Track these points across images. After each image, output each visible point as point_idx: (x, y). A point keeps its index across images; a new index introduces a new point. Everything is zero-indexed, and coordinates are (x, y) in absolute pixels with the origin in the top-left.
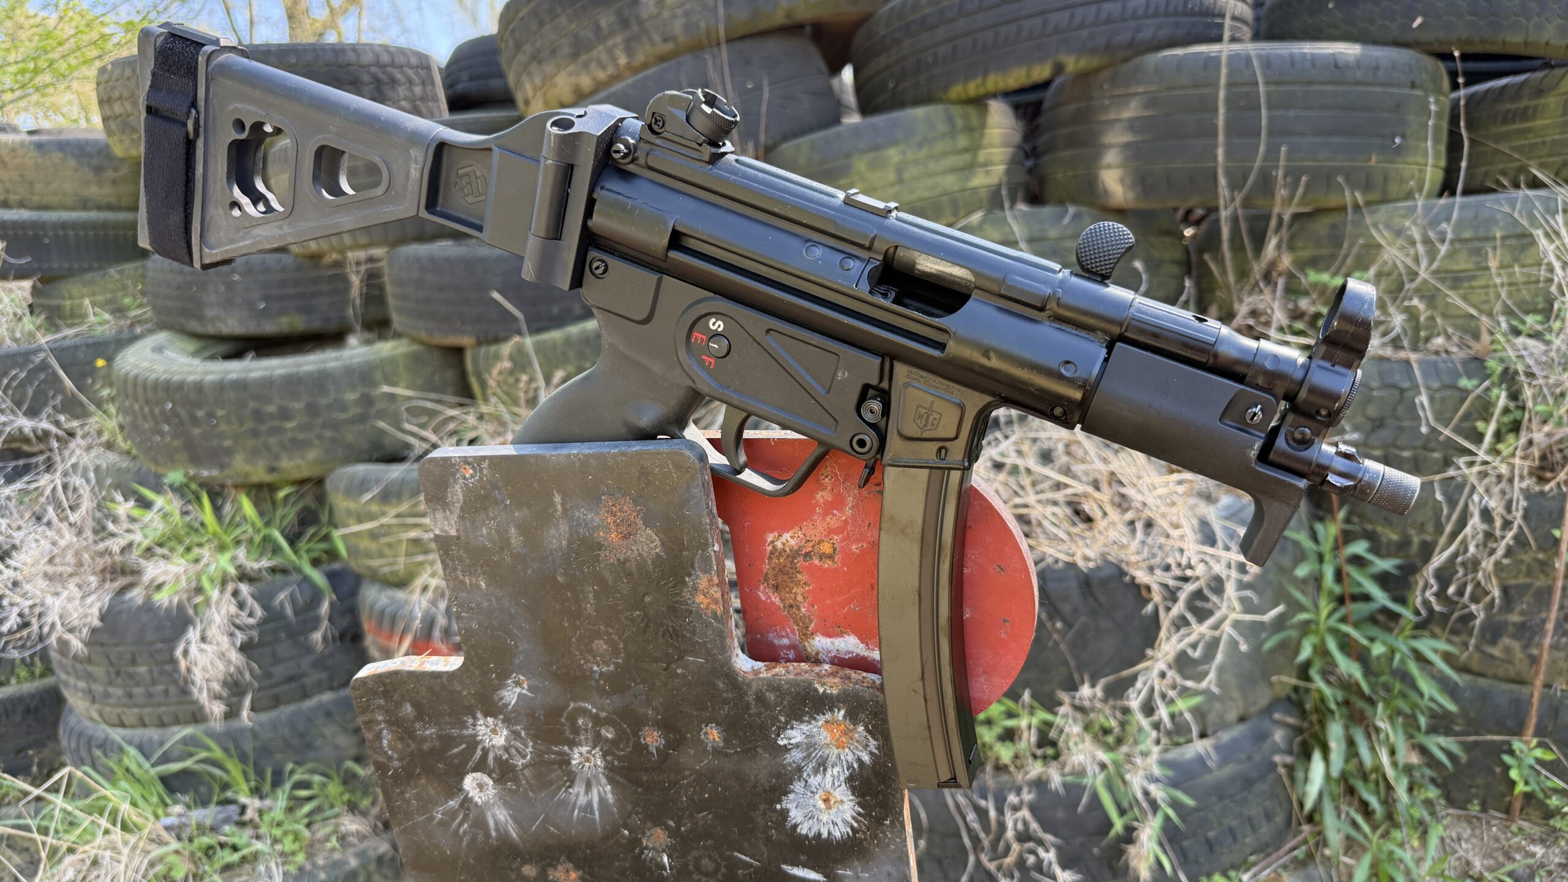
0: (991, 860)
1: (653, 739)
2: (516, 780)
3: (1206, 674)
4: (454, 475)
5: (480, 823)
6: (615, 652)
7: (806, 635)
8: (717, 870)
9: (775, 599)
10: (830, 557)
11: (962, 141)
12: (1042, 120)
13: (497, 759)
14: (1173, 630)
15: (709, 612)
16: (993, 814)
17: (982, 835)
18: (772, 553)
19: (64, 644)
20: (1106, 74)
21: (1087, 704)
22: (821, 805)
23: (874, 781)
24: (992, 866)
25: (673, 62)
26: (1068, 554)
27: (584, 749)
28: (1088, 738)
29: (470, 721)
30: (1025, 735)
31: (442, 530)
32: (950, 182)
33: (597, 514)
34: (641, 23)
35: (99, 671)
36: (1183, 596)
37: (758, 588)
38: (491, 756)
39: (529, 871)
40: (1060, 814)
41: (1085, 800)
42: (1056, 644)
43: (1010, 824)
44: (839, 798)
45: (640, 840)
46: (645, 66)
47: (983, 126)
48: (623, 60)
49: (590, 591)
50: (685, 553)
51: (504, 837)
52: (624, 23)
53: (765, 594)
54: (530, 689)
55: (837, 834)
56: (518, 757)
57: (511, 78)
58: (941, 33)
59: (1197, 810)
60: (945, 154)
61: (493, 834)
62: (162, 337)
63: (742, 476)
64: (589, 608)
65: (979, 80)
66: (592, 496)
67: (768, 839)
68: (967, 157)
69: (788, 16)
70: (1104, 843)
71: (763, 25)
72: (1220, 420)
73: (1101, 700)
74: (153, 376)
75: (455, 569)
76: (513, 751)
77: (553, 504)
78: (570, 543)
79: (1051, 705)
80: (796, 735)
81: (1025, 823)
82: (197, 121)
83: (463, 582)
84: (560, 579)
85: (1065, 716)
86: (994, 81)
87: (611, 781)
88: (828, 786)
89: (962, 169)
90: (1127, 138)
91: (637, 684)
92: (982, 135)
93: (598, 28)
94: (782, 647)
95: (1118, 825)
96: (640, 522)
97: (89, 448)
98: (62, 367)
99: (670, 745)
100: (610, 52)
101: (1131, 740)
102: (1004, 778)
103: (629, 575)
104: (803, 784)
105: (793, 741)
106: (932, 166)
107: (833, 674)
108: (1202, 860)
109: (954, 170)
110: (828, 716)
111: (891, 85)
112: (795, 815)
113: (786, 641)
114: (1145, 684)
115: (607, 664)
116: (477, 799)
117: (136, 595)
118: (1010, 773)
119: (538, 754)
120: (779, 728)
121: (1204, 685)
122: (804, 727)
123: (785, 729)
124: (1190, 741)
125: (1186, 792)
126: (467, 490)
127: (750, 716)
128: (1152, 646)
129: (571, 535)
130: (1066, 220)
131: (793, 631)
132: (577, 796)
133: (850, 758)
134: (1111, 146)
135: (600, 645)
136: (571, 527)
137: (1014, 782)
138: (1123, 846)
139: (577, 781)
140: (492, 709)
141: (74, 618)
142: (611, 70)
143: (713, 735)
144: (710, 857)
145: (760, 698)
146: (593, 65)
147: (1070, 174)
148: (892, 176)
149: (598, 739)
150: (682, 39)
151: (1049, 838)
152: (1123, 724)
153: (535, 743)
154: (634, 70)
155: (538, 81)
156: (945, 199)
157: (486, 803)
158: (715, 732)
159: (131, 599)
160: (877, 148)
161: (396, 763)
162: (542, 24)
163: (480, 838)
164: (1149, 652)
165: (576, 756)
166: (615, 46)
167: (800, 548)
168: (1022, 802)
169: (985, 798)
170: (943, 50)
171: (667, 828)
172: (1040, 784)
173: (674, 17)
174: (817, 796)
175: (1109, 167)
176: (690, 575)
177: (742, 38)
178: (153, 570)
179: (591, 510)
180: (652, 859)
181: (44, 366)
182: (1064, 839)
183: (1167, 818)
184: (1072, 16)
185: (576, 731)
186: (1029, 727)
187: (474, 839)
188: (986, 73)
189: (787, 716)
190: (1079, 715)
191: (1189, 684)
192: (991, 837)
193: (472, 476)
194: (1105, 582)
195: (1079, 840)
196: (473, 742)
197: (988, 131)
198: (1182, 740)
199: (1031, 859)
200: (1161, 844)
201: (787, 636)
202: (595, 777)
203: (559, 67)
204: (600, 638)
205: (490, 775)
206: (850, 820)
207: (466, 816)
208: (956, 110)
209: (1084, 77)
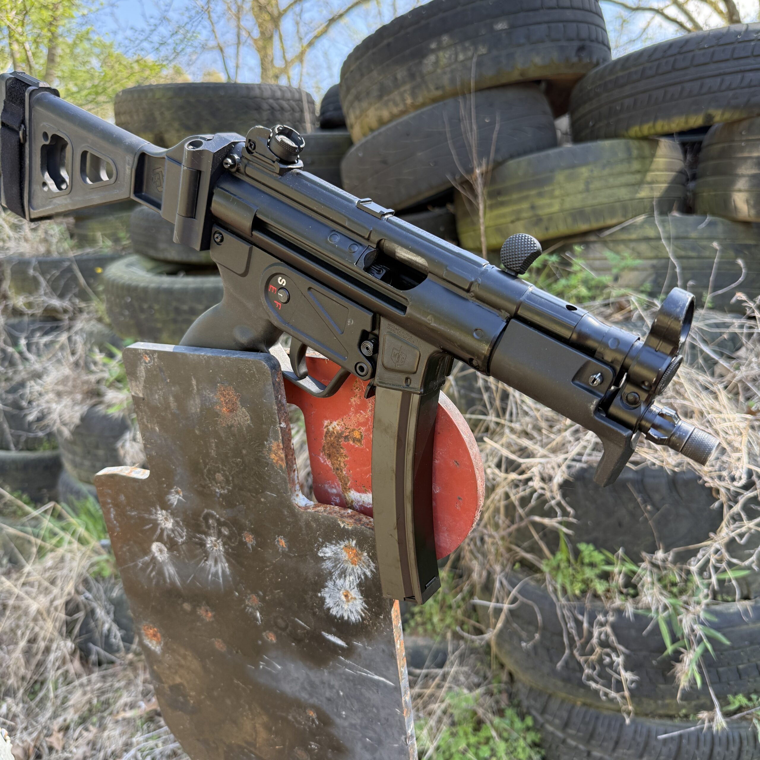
0: (582, 655)
1: (249, 540)
2: (178, 550)
3: (751, 555)
4: (140, 359)
5: (161, 573)
6: (228, 482)
7: (346, 489)
8: (287, 627)
9: (329, 463)
10: (359, 441)
11: (636, 165)
12: (701, 155)
13: (168, 536)
14: (731, 522)
15: (278, 466)
16: (585, 625)
17: (576, 638)
18: (327, 433)
19: (60, 432)
20: (745, 124)
21: (660, 563)
22: (343, 598)
23: (374, 589)
24: (581, 659)
25: (441, 103)
26: (660, 461)
27: (213, 539)
28: (658, 585)
29: (154, 511)
30: (616, 577)
31: (136, 393)
32: (623, 193)
33: (215, 395)
34: (423, 76)
35: (78, 449)
36: (742, 500)
37: (319, 455)
38: (165, 534)
39: (187, 606)
40: (633, 633)
41: (649, 628)
42: (646, 520)
43: (596, 634)
44: (354, 596)
45: (244, 600)
46: (423, 105)
47: (653, 156)
48: (409, 101)
49: (213, 442)
50: (264, 426)
51: (173, 583)
52: (412, 76)
53: (324, 459)
54: (184, 497)
55: (353, 619)
56: (179, 537)
57: (345, 109)
58: (627, 90)
59: (732, 648)
60: (621, 174)
61: (168, 581)
62: (134, 258)
63: (302, 382)
64: (213, 453)
65: (651, 124)
66: (213, 383)
67: (314, 614)
68: (638, 177)
69: (522, 75)
70: (659, 659)
71: (504, 81)
72: (573, 380)
73: (671, 563)
74: (123, 281)
75: (143, 418)
76: (176, 533)
77: (191, 385)
78: (201, 411)
79: (637, 560)
80: (328, 551)
81: (607, 635)
82: (25, 132)
83: (147, 426)
84: (197, 432)
85: (645, 569)
86: (661, 126)
87: (228, 561)
88: (347, 587)
89: (633, 185)
90: (754, 171)
91: (240, 504)
92: (651, 162)
93: (396, 79)
94: (333, 494)
95: (670, 649)
96: (239, 403)
97: (90, 320)
98: (82, 271)
99: (258, 545)
100: (402, 95)
101: (690, 592)
102: (598, 603)
103: (234, 435)
104: (333, 583)
105: (327, 555)
106: (611, 180)
107: (351, 517)
108: (732, 683)
109: (627, 185)
110: (346, 542)
111: (591, 124)
112: (329, 602)
113: (334, 491)
114: (704, 556)
115: (223, 488)
116: (159, 558)
117: (101, 409)
118: (601, 600)
119: (190, 538)
120: (319, 545)
121: (747, 563)
122: (333, 548)
123: (322, 547)
124: (734, 601)
125: (724, 635)
126: (147, 370)
127: (302, 535)
128: (715, 533)
129: (202, 405)
130: (703, 225)
131: (338, 485)
132: (210, 566)
133: (359, 571)
134: (743, 176)
135: (219, 476)
136: (202, 400)
137: (603, 607)
138: (673, 663)
139: (210, 557)
140: (165, 506)
141: (66, 417)
142: (401, 107)
143: (282, 543)
144: (282, 618)
145: (308, 524)
146: (391, 104)
147: (712, 193)
148: (582, 187)
149: (220, 534)
150: (448, 88)
151: (621, 648)
152: (686, 581)
153: (187, 530)
154: (416, 107)
155: (358, 112)
156: (618, 204)
157: (163, 561)
158: (283, 541)
159: (98, 411)
160: (573, 166)
161: (118, 529)
162: (362, 75)
163: (162, 582)
164: (712, 535)
165: (209, 542)
166: (405, 91)
167: (342, 433)
168: (607, 622)
169: (583, 614)
170: (628, 102)
171: (258, 596)
172: (619, 611)
173: (445, 73)
174: (341, 592)
175: (740, 191)
176: (267, 441)
177: (489, 88)
178: (111, 395)
179: (212, 392)
180: (251, 613)
181: (69, 270)
182: (632, 650)
183: (706, 650)
184: (722, 81)
185: (208, 527)
186: (620, 573)
187: (158, 583)
188: (656, 119)
189: (323, 539)
190: (655, 570)
191: (735, 561)
192: (583, 640)
193: (149, 362)
194: (687, 483)
195: (644, 653)
196: (156, 524)
197: (656, 159)
198: (730, 599)
199: (607, 660)
200: (699, 667)
201: (335, 488)
202: (219, 556)
203: (370, 104)
204: (219, 472)
205: (165, 545)
206: (360, 611)
207: (154, 567)
208: (633, 144)
209: (730, 125)
